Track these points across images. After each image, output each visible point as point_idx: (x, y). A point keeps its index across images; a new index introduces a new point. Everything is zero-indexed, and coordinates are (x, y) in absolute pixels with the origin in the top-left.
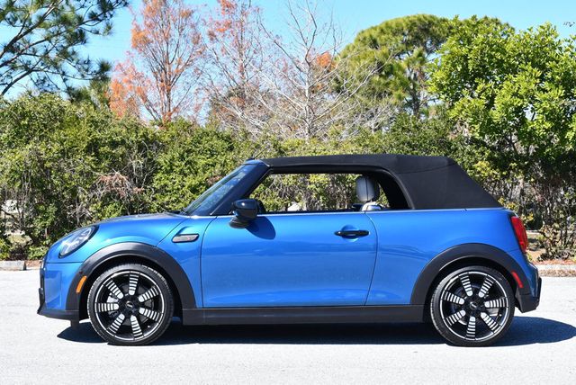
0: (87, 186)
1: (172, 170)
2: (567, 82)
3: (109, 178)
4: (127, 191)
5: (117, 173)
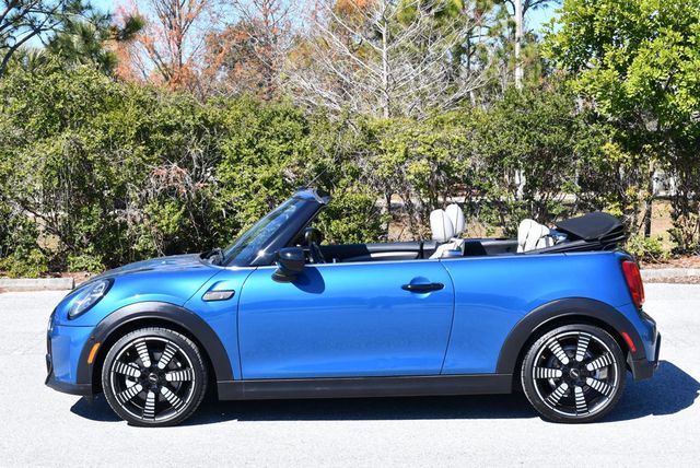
0: (138, 182)
1: (239, 160)
3: (164, 172)
4: (187, 187)
5: (175, 165)
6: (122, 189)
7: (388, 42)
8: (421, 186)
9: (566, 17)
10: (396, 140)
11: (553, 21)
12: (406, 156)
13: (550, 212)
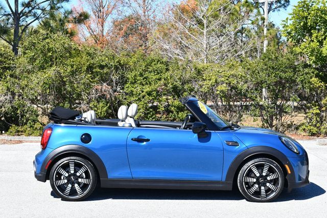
0: (87, 91)
1: (135, 82)
3: (100, 87)
4: (110, 94)
5: (105, 84)
6: (79, 95)
7: (207, 27)
8: (223, 97)
9: (294, 17)
10: (211, 74)
11: (287, 19)
12: (216, 82)
13: (284, 110)
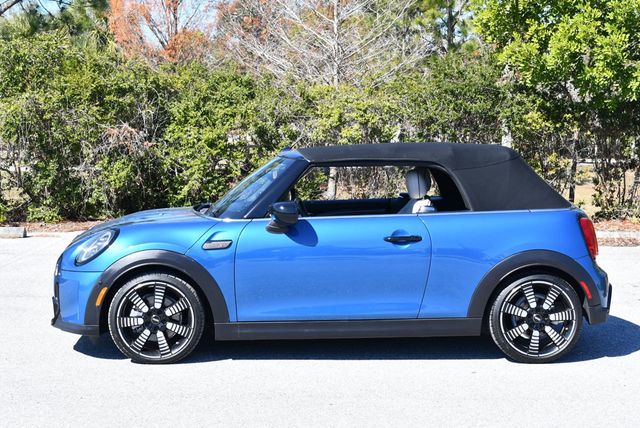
0: (92, 140)
1: (186, 121)
2: (631, 24)
3: (116, 131)
5: (126, 125)
6: (77, 147)
10: (333, 106)
12: (340, 120)
